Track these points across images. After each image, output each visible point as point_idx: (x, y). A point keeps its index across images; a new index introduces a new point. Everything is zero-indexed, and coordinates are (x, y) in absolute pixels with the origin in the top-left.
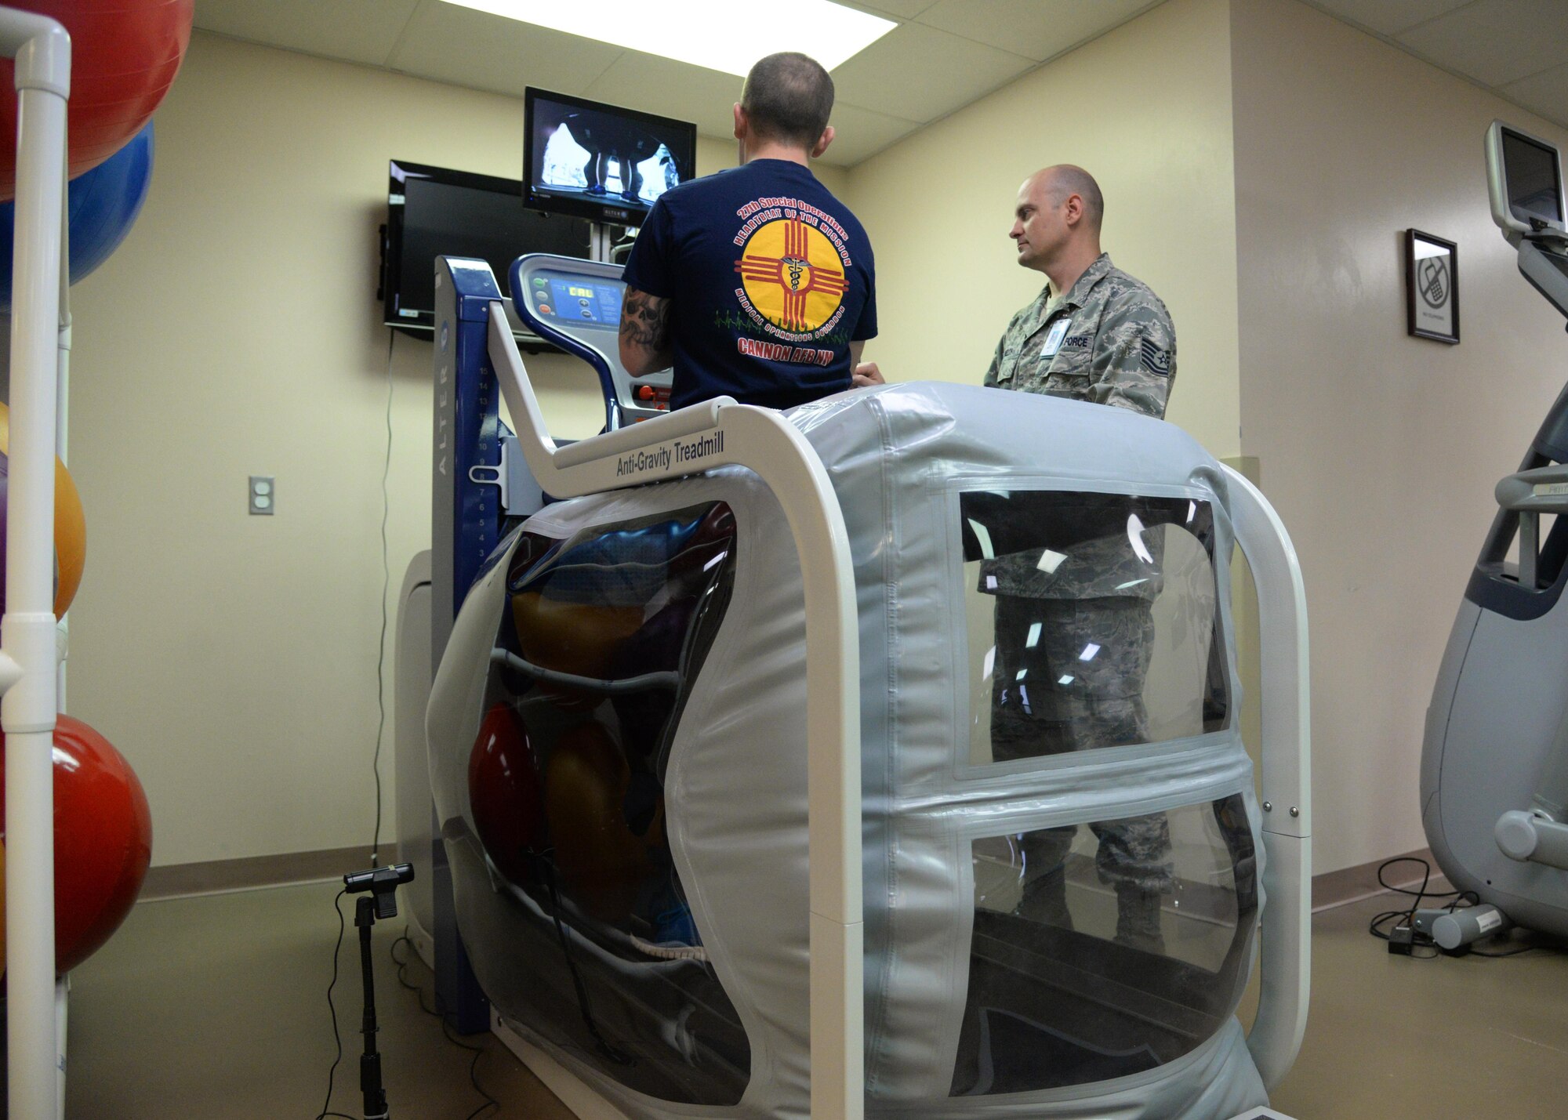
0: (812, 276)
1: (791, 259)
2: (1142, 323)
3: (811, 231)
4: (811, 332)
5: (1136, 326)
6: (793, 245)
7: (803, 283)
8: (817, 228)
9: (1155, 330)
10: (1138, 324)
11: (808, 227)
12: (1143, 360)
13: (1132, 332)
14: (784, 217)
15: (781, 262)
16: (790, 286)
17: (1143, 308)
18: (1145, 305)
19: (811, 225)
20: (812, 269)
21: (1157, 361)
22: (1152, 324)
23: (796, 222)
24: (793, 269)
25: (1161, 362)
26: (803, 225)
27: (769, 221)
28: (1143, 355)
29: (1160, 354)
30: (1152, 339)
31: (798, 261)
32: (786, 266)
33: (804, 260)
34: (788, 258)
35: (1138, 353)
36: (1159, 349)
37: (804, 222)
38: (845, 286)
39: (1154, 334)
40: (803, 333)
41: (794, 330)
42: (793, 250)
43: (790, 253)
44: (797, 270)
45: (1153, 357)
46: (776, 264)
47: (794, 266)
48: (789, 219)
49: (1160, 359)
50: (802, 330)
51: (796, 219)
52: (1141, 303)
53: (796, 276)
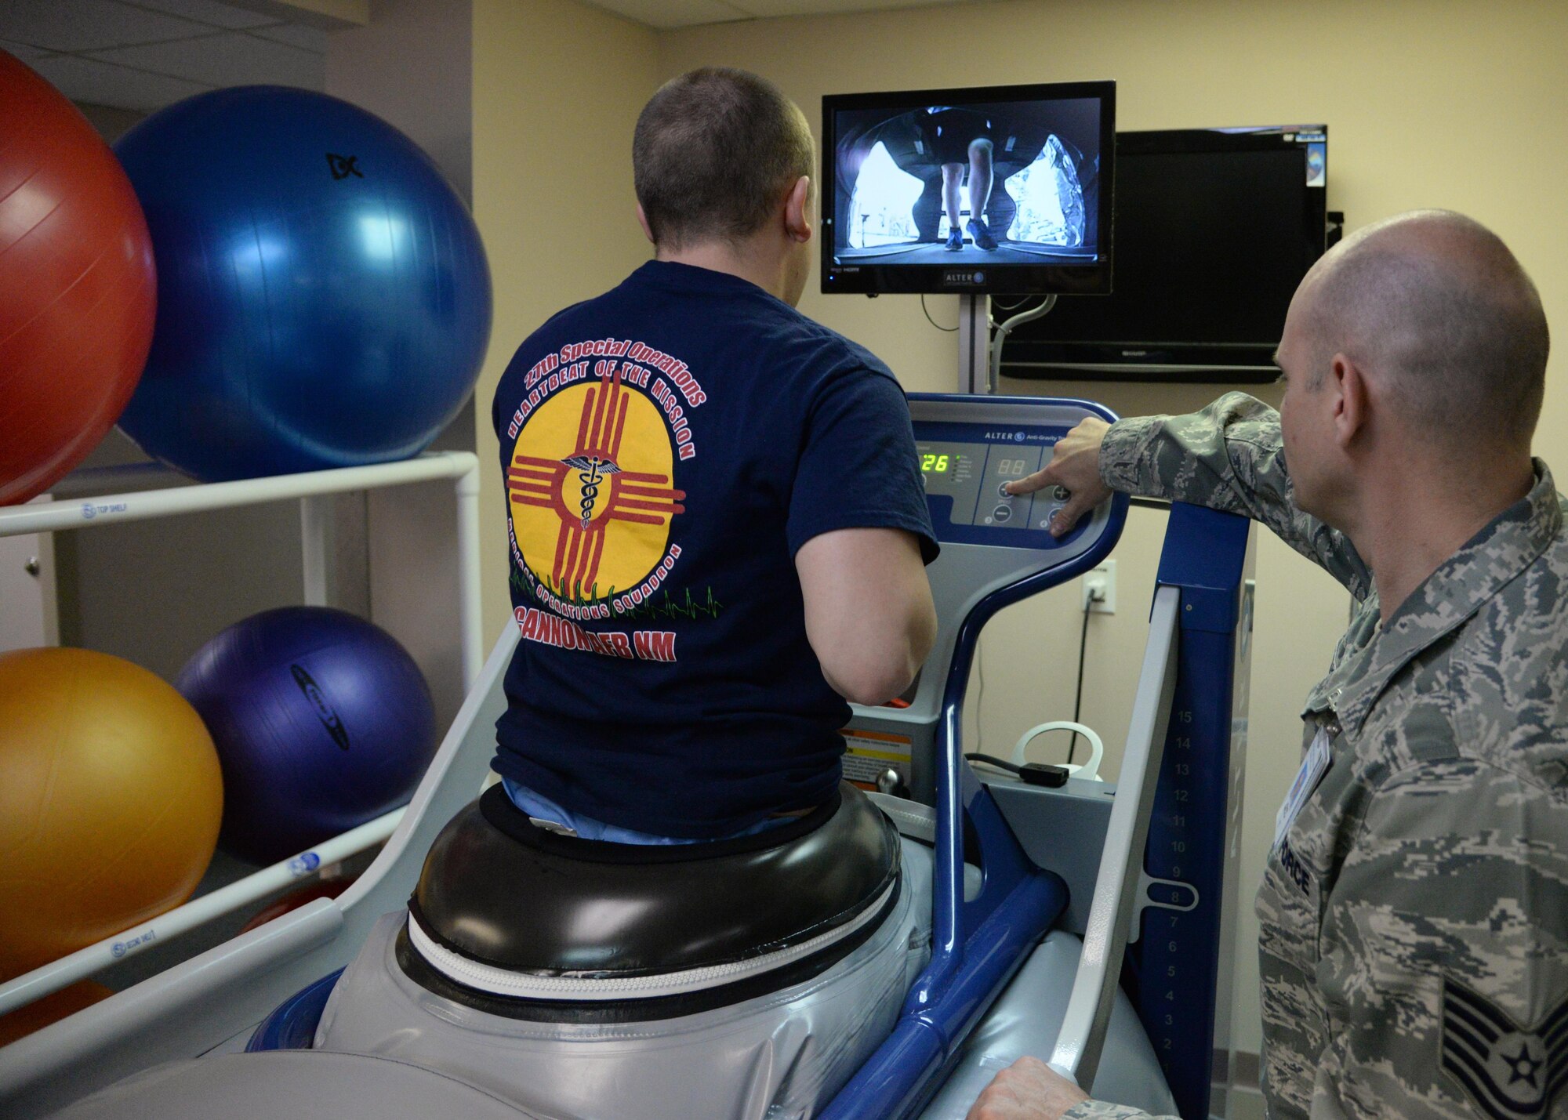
0: (616, 488)
1: (586, 460)
2: (1443, 924)
3: (637, 399)
4: (605, 600)
5: (1413, 938)
6: (595, 433)
7: (600, 505)
8: (646, 392)
9: (1499, 949)
10: (1424, 928)
11: (632, 392)
12: (1448, 1063)
13: (1400, 959)
14: (591, 377)
15: (563, 468)
16: (576, 511)
17: (1461, 861)
18: (1469, 846)
19: (636, 387)
20: (618, 475)
21: (1498, 1071)
22: (1485, 925)
23: (611, 385)
24: (588, 479)
25: (1516, 1077)
26: (623, 389)
27: (561, 388)
28: (1448, 1043)
29: (1511, 1044)
30: (1482, 986)
31: (599, 463)
32: (574, 474)
33: (608, 460)
34: (580, 458)
35: (1430, 1033)
36: (1509, 1028)
37: (626, 383)
38: (675, 502)
39: (1494, 962)
40: (589, 603)
41: (572, 597)
42: (594, 443)
43: (587, 447)
44: (596, 480)
45: (1485, 1053)
46: (552, 471)
47: (590, 472)
48: (599, 379)
49: (1513, 1062)
50: (587, 597)
51: (611, 380)
52: (1452, 840)
53: (589, 494)
